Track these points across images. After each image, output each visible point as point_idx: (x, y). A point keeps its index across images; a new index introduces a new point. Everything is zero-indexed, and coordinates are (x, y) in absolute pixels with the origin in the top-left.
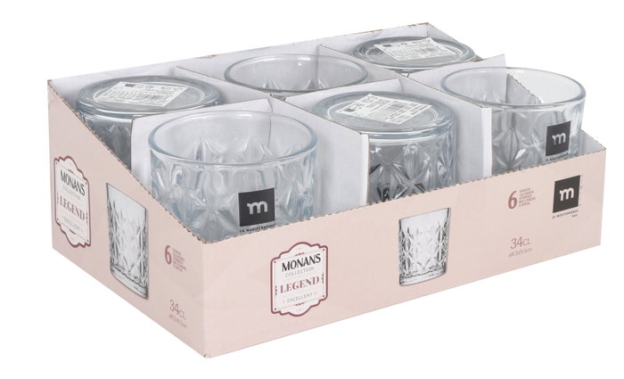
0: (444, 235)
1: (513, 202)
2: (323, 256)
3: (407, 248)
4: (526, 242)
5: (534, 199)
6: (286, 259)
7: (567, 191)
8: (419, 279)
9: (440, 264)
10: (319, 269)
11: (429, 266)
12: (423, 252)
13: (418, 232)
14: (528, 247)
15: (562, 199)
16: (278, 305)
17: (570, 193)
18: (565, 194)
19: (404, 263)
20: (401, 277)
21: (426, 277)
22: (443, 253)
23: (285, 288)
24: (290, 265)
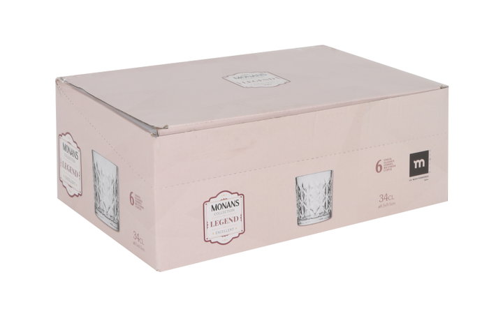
0: (329, 190)
1: (379, 168)
2: (241, 201)
3: (302, 198)
4: (390, 198)
5: (395, 166)
6: (214, 202)
7: (419, 161)
8: (312, 221)
9: (327, 211)
10: (237, 211)
11: (318, 212)
12: (315, 202)
13: (309, 187)
14: (392, 201)
15: (416, 167)
16: (209, 236)
17: (422, 163)
18: (418, 164)
19: (301, 209)
20: (299, 219)
21: (317, 220)
22: (329, 203)
23: (214, 224)
24: (217, 207)
